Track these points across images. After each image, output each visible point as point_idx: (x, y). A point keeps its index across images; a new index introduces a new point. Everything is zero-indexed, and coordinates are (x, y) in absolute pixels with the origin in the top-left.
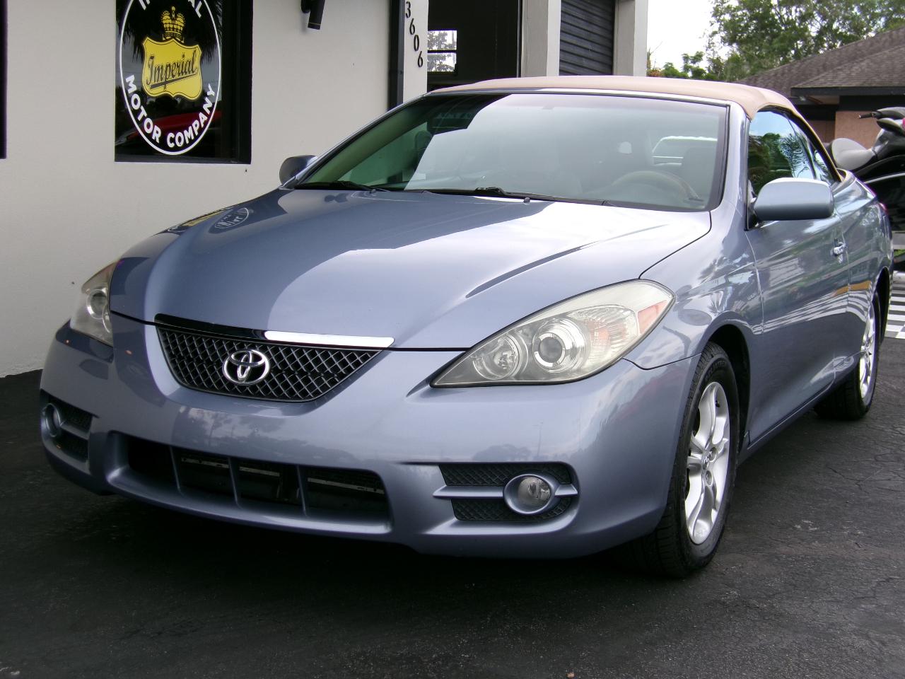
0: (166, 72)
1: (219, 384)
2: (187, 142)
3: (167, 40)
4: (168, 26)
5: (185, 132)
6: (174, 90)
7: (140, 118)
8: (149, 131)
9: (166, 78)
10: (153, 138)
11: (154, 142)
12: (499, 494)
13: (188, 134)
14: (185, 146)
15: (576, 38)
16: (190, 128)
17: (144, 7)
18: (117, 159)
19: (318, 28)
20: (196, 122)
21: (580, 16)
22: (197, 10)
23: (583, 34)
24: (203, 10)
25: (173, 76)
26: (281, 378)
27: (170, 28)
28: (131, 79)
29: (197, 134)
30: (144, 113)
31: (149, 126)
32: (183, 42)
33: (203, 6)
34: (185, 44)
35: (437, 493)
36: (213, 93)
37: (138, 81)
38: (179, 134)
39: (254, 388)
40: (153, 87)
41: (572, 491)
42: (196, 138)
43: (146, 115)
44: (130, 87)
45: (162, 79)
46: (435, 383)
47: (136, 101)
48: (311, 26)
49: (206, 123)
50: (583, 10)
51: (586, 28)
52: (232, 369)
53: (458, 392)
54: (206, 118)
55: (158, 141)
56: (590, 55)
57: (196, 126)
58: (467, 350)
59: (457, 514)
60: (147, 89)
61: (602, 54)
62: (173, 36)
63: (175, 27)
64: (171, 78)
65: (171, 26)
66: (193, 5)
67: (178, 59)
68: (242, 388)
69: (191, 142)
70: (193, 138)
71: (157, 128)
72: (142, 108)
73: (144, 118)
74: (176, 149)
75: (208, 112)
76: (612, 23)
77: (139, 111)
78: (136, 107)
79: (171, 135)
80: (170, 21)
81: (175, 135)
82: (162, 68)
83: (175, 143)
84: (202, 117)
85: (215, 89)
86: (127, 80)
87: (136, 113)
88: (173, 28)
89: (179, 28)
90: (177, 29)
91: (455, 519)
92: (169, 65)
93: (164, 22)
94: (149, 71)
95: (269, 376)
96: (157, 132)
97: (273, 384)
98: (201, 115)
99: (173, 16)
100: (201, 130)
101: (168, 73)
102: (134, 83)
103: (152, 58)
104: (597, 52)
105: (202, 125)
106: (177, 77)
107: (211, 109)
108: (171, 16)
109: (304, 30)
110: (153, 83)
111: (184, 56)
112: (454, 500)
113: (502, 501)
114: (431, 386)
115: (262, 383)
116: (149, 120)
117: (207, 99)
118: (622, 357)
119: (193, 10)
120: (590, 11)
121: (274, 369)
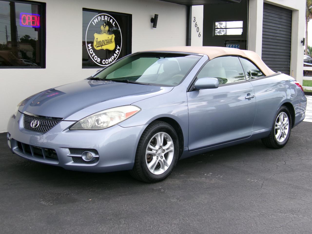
0: (102, 42)
1: (30, 128)
2: (110, 62)
3: (102, 33)
4: (103, 29)
5: (109, 59)
6: (105, 47)
7: (93, 56)
8: (96, 60)
9: (102, 44)
10: (98, 61)
11: (98, 63)
12: (80, 156)
13: (110, 60)
14: (109, 63)
15: (274, 24)
16: (111, 58)
17: (94, 25)
18: (83, 68)
19: (156, 27)
20: (113, 56)
21: (276, 16)
22: (113, 24)
23: (277, 22)
24: (116, 24)
25: (105, 44)
26: (41, 127)
27: (103, 30)
28: (90, 45)
29: (113, 60)
30: (94, 54)
31: (96, 58)
32: (108, 34)
33: (116, 22)
34: (109, 34)
35: (68, 155)
36: (119, 48)
37: (92, 46)
38: (107, 60)
39: (36, 129)
40: (97, 47)
41: (98, 156)
42: (113, 61)
43: (95, 55)
44: (89, 47)
45: (100, 45)
46: (70, 128)
47: (91, 51)
48: (154, 27)
49: (116, 57)
50: (278, 15)
51: (279, 20)
52: (32, 124)
53: (76, 131)
54: (116, 55)
55: (99, 62)
56: (281, 29)
57: (113, 57)
58: (77, 121)
59: (73, 160)
60: (95, 48)
61: (287, 29)
62: (105, 32)
63: (105, 29)
64: (104, 44)
65: (104, 29)
66: (112, 23)
67: (107, 38)
68: (34, 129)
69: (111, 62)
70: (112, 61)
71: (99, 59)
72: (94, 53)
73: (94, 56)
74: (106, 64)
75: (117, 53)
76: (291, 18)
77: (93, 54)
78: (91, 53)
79: (104, 60)
80: (104, 28)
81: (105, 60)
82: (101, 41)
83: (105, 63)
84: (115, 55)
85: (120, 47)
86: (88, 45)
87: (92, 55)
88: (105, 30)
89: (107, 30)
90: (106, 30)
91: (73, 162)
92: (103, 41)
93: (101, 28)
94: (96, 43)
95: (38, 126)
96: (99, 60)
97: (39, 128)
98: (115, 54)
99: (105, 26)
100: (114, 59)
101: (103, 43)
102: (91, 46)
103: (97, 39)
104: (284, 28)
105: (115, 57)
106: (106, 44)
107: (118, 53)
108: (104, 26)
109: (152, 28)
110: (97, 46)
111: (108, 38)
112: (73, 157)
113: (81, 158)
114: (70, 130)
115: (37, 128)
116: (96, 56)
117: (117, 50)
118: (117, 124)
119: (112, 24)
120: (281, 15)
121: (40, 125)
